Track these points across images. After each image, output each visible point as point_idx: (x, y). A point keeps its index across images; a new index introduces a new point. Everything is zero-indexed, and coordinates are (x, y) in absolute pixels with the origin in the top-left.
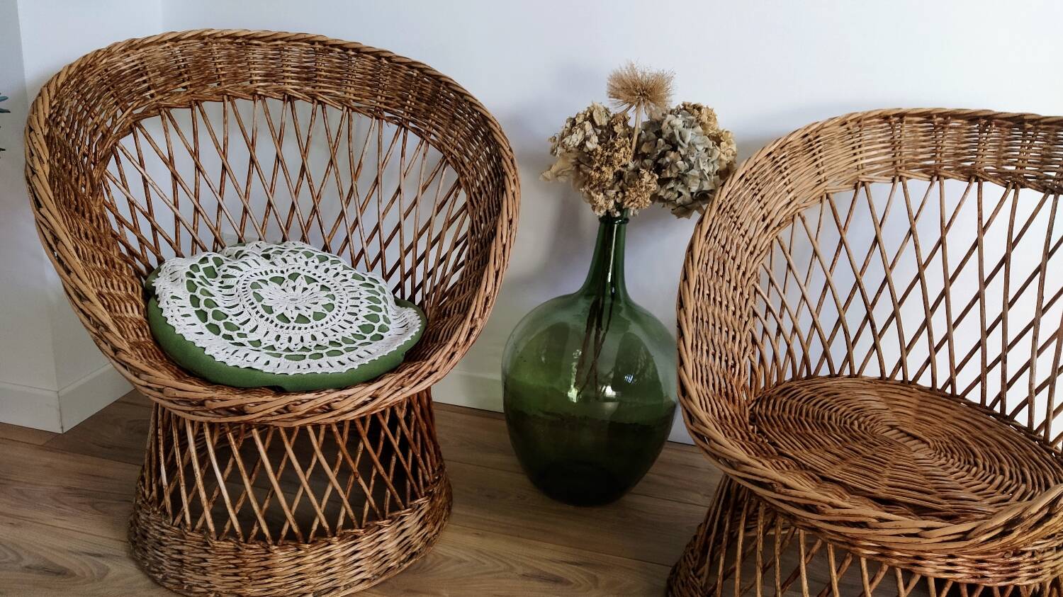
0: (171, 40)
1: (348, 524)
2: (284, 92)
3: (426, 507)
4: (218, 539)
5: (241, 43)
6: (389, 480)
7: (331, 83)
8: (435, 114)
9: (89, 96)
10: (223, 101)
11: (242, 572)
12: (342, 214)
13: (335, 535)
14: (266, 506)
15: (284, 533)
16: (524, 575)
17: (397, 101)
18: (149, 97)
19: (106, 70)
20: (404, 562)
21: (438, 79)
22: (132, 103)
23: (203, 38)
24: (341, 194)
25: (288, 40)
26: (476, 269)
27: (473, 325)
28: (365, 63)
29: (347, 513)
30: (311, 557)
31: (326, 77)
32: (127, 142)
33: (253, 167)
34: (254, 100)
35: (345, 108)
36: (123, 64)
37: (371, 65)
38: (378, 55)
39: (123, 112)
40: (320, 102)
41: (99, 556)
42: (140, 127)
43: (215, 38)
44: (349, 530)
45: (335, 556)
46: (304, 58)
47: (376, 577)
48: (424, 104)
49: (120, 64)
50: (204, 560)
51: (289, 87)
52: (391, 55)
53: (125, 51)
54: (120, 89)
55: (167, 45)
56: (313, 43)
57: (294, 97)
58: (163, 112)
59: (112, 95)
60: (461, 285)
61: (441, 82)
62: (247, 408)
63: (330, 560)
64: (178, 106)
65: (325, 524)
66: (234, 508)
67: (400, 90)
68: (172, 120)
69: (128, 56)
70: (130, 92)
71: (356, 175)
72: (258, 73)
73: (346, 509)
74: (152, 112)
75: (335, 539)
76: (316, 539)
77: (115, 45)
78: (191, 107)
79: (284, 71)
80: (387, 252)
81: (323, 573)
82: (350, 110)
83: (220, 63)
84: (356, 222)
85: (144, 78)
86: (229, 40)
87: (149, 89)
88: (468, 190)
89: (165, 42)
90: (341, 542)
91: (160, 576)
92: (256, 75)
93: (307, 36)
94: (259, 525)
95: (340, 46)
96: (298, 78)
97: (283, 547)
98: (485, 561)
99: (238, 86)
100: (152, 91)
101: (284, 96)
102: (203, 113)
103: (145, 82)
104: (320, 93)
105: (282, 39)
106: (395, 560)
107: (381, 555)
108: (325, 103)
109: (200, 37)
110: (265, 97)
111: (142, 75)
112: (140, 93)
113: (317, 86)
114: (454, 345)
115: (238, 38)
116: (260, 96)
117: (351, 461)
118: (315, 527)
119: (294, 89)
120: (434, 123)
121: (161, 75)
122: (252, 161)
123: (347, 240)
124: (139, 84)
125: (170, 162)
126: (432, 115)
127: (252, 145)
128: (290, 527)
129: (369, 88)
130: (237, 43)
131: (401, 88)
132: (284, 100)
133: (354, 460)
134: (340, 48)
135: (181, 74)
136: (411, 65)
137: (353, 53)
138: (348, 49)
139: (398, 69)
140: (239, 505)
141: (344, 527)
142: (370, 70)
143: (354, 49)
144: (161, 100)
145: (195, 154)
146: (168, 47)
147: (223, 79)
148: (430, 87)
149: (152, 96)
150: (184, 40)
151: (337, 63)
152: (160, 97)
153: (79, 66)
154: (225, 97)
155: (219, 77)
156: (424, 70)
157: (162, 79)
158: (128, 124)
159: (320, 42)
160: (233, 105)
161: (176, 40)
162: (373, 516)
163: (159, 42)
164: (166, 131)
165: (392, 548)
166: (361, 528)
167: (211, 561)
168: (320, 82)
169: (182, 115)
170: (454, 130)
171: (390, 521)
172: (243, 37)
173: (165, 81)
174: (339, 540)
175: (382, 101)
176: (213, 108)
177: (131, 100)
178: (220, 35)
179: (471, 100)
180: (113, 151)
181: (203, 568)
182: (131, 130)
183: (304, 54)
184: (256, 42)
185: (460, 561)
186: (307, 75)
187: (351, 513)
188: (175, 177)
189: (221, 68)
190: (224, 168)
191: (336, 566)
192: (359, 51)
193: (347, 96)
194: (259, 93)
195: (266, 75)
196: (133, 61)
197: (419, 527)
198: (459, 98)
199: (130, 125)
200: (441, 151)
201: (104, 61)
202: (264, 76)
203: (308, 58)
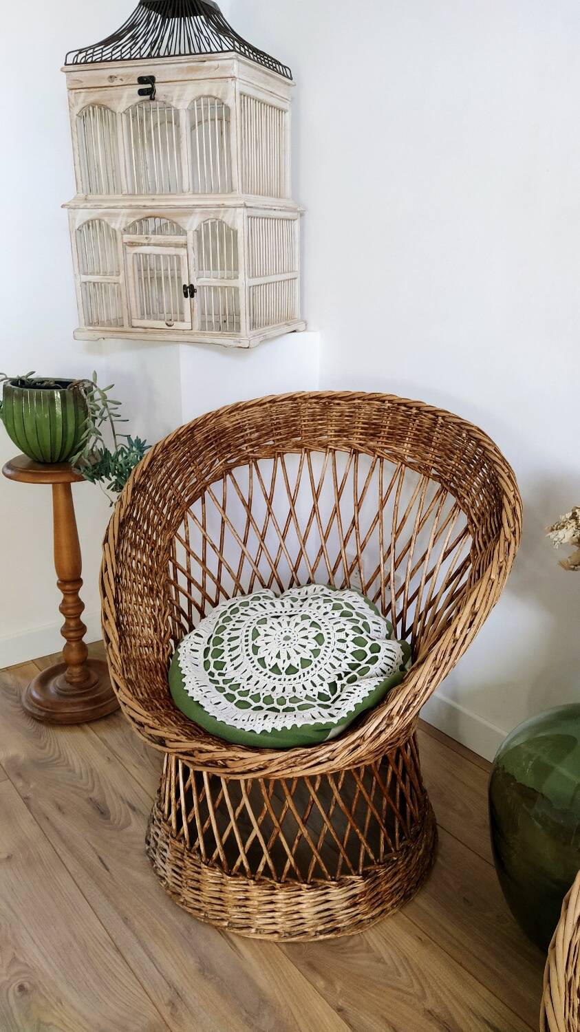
0: (270, 402)
1: (267, 873)
2: (350, 446)
3: (360, 887)
5: (324, 403)
10: (301, 453)
13: (252, 879)
16: (429, 1011)
18: (245, 449)
23: (296, 399)
28: (424, 421)
29: (266, 863)
31: (389, 433)
32: (216, 486)
33: (313, 516)
34: (325, 453)
35: (399, 463)
36: (228, 423)
37: (427, 423)
38: (436, 414)
39: (219, 462)
40: (379, 457)
42: (231, 474)
43: (305, 399)
44: (267, 880)
45: (251, 898)
46: (373, 415)
47: (287, 935)
49: (225, 423)
51: (355, 442)
52: (447, 414)
53: (230, 413)
54: (221, 443)
55: (266, 406)
56: (383, 402)
57: (359, 451)
58: (251, 462)
59: (213, 449)
63: (247, 899)
64: (265, 457)
65: (246, 866)
67: (448, 449)
68: (257, 469)
69: (233, 416)
70: (229, 446)
72: (333, 429)
73: (266, 860)
74: (243, 461)
75: (252, 882)
76: (238, 873)
77: (224, 408)
78: (274, 458)
79: (354, 427)
82: (403, 465)
83: (304, 421)
85: (243, 434)
86: (315, 401)
87: (245, 442)
89: (265, 404)
90: (257, 887)
92: (331, 431)
93: (379, 396)
95: (405, 404)
96: (366, 434)
97: (212, 870)
98: (404, 974)
99: (315, 441)
100: (247, 445)
101: (350, 450)
102: (283, 463)
103: (243, 437)
104: (380, 448)
105: (359, 398)
106: (312, 927)
107: (295, 916)
108: (383, 458)
109: (292, 398)
110: (335, 450)
111: (241, 432)
112: (237, 446)
113: (379, 441)
115: (322, 398)
118: (237, 864)
119: (360, 444)
121: (257, 431)
122: (314, 510)
124: (239, 438)
125: (248, 505)
127: (316, 495)
128: (218, 855)
129: (423, 445)
130: (321, 403)
131: (450, 447)
132: (349, 453)
134: (405, 407)
135: (273, 430)
136: (461, 426)
137: (415, 411)
138: (411, 407)
139: (451, 428)
142: (427, 428)
143: (416, 408)
144: (252, 452)
145: (269, 499)
146: (267, 408)
150: (279, 401)
151: (400, 421)
152: (252, 449)
153: (189, 426)
154: (303, 450)
155: (302, 432)
156: (470, 432)
157: (256, 434)
158: (220, 472)
159: (389, 401)
160: (308, 456)
161: (273, 401)
162: (293, 876)
163: (259, 404)
165: (309, 914)
166: (279, 882)
168: (384, 437)
169: (266, 465)
171: (310, 886)
172: (328, 397)
173: (260, 435)
174: (254, 885)
175: (432, 459)
176: (291, 460)
177: (228, 452)
178: (307, 397)
180: (201, 493)
182: (223, 476)
183: (375, 411)
184: (337, 402)
185: (379, 960)
186: (373, 431)
188: (249, 518)
189: (305, 425)
190: (290, 514)
191: (252, 908)
192: (420, 410)
193: (403, 451)
194: (331, 446)
195: (340, 431)
196: (237, 420)
197: (345, 904)
199: (222, 472)
200: (467, 519)
201: (213, 421)
203: (377, 415)
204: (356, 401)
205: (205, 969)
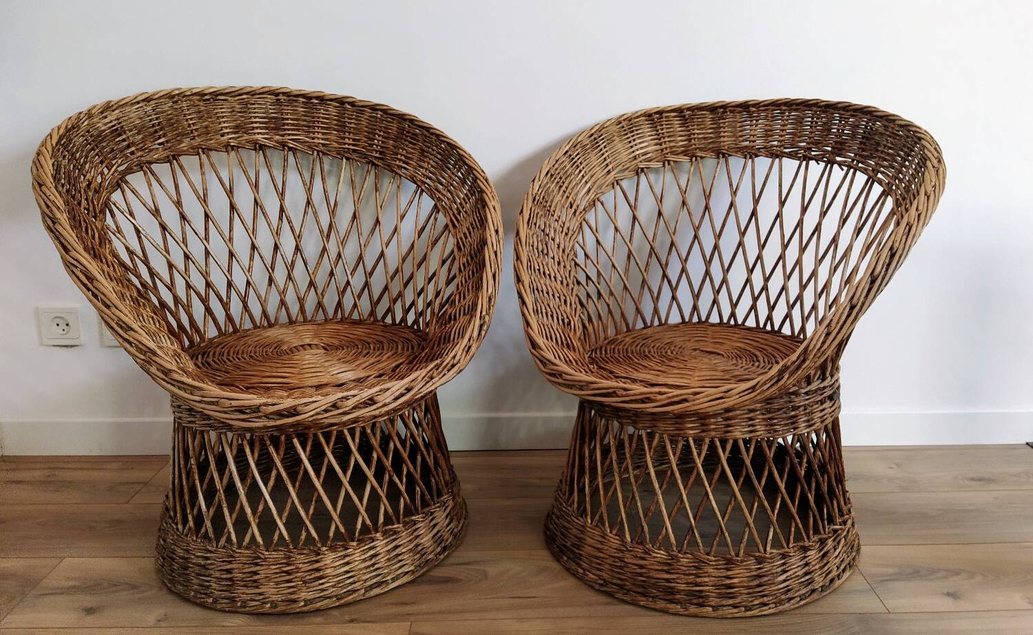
0: (143, 100)
1: (388, 520)
2: (255, 143)
3: (451, 503)
4: (267, 551)
5: (208, 100)
6: (418, 476)
7: (298, 130)
8: (403, 149)
9: (78, 155)
10: (198, 154)
11: (296, 577)
12: (324, 249)
13: (377, 531)
14: (311, 511)
15: (331, 534)
17: (365, 142)
18: (130, 154)
19: (88, 131)
20: (439, 554)
21: (402, 117)
22: (115, 161)
23: (173, 97)
24: (321, 231)
25: (252, 93)
26: (471, 277)
27: (482, 322)
28: (330, 109)
29: (386, 510)
30: (357, 555)
31: (293, 125)
32: (117, 196)
33: (233, 214)
34: (227, 151)
35: (316, 153)
36: (102, 125)
37: (335, 111)
38: (341, 101)
39: (109, 170)
40: (290, 149)
42: (126, 182)
43: (184, 96)
44: (390, 527)
45: (380, 552)
46: (270, 109)
48: (391, 142)
49: (100, 125)
50: (256, 573)
51: (259, 137)
52: (354, 100)
53: (102, 113)
54: (103, 148)
55: (140, 105)
56: (277, 95)
57: (265, 146)
58: (145, 168)
59: (97, 154)
60: (460, 293)
61: (405, 120)
62: (299, 409)
63: (375, 555)
64: (157, 161)
65: (368, 522)
66: (281, 518)
67: (366, 132)
68: (154, 174)
69: (106, 117)
70: (112, 150)
71: (333, 212)
72: (227, 126)
73: (384, 506)
74: (135, 168)
75: (378, 535)
76: (361, 537)
77: (94, 107)
78: (169, 161)
79: (252, 123)
80: (372, 280)
81: (372, 569)
82: (321, 154)
83: (191, 119)
84: (339, 256)
85: (124, 136)
86: (198, 98)
87: (128, 147)
88: (446, 213)
89: (139, 102)
90: (385, 537)
91: (210, 600)
92: (226, 128)
93: (272, 89)
94: (307, 530)
95: (304, 96)
96: (267, 128)
97: (333, 549)
99: (211, 140)
100: (133, 149)
101: (255, 146)
102: (181, 167)
103: (124, 140)
104: (290, 140)
105: (247, 93)
106: (432, 553)
107: (419, 549)
108: (296, 149)
109: (170, 96)
110: (238, 147)
111: (120, 135)
112: (121, 151)
113: (286, 134)
114: (469, 340)
115: (206, 95)
116: (233, 147)
117: (385, 460)
118: (359, 526)
119: (265, 138)
120: (403, 158)
121: (138, 133)
122: (233, 207)
123: (332, 274)
124: (119, 143)
125: (156, 213)
126: (401, 150)
127: (230, 192)
128: (337, 527)
129: (335, 132)
130: (204, 100)
131: (366, 129)
132: (255, 149)
133: (387, 458)
134: (303, 98)
135: (156, 132)
136: (374, 108)
137: (316, 101)
138: (311, 98)
139: (362, 112)
140: (286, 514)
141: (385, 524)
142: (335, 116)
143: (317, 98)
144: (141, 156)
145: (178, 204)
146: (141, 107)
147: (196, 134)
148: (395, 126)
149: (132, 153)
150: (155, 99)
151: (303, 111)
152: (140, 153)
153: (67, 127)
154: (200, 151)
155: (192, 133)
156: (387, 111)
157: (140, 136)
158: (116, 180)
159: (284, 94)
160: (208, 157)
161: (148, 100)
162: (409, 512)
163: (133, 102)
164: (150, 185)
165: (428, 541)
166: (399, 523)
167: (263, 572)
168: (288, 130)
169: (162, 170)
170: (424, 162)
171: (424, 516)
172: (210, 93)
173: (143, 138)
174: (381, 537)
175: (349, 142)
176: (190, 162)
177: (115, 158)
178: (188, 93)
179: (438, 132)
180: (106, 205)
181: (255, 581)
182: (119, 186)
183: (270, 105)
184: (223, 98)
186: (275, 125)
187: (390, 510)
188: (164, 228)
189: (193, 124)
190: (207, 216)
191: (382, 561)
192: (322, 99)
193: (316, 141)
194: (232, 144)
195: (236, 127)
196: (111, 122)
197: (447, 522)
198: (426, 133)
199: (117, 182)
200: (415, 183)
201: (85, 124)
202: (234, 129)
203: (274, 109)
204: (244, 96)
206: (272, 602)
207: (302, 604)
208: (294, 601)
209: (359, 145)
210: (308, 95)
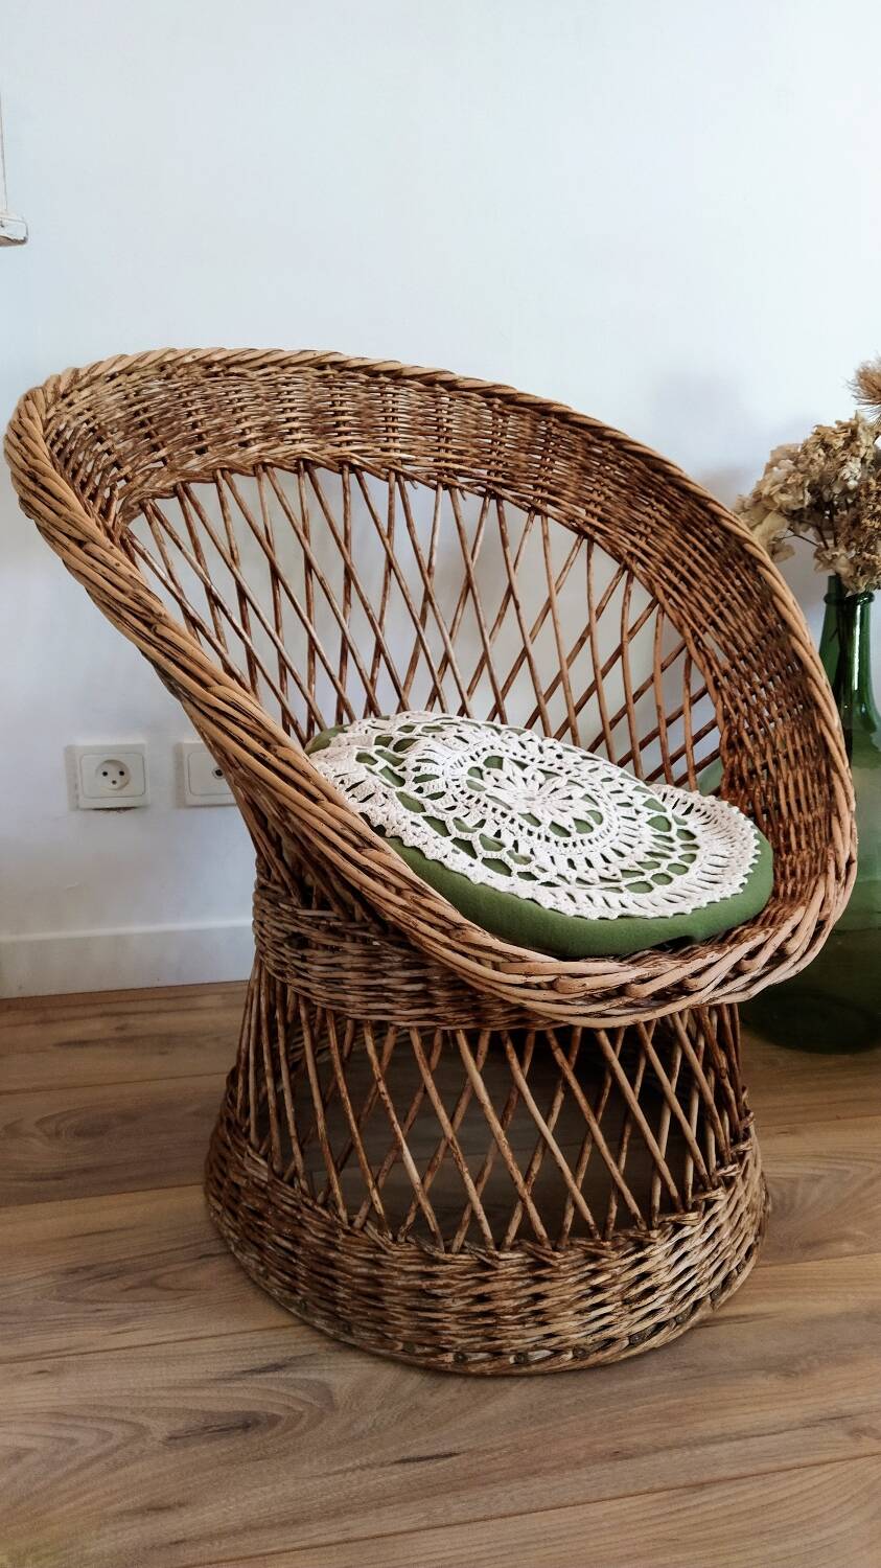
1: (721, 1159)
2: (298, 458)
4: (556, 1249)
5: (217, 374)
7: (361, 434)
10: (216, 481)
11: (610, 1296)
15: (657, 1203)
17: (475, 456)
21: (541, 409)
23: (165, 366)
25: (284, 363)
28: (411, 395)
30: (696, 1236)
31: (353, 424)
34: (256, 475)
35: (393, 476)
37: (419, 398)
38: (429, 380)
40: (352, 469)
41: (276, 1367)
42: (131, 538)
43: (181, 366)
44: (725, 1171)
46: (313, 393)
48: (525, 455)
50: (538, 1297)
51: (303, 447)
52: (451, 377)
53: (69, 391)
55: (118, 381)
56: (321, 367)
57: (314, 463)
58: (147, 508)
61: (548, 414)
64: (163, 494)
67: (477, 436)
68: (162, 521)
74: (135, 508)
75: (716, 1192)
76: (695, 1201)
78: (177, 495)
79: (289, 420)
81: (715, 1256)
82: (401, 479)
83: (196, 411)
86: (202, 369)
87: (118, 464)
91: (450, 1358)
92: (250, 429)
93: (314, 355)
94: (618, 1193)
95: (365, 369)
96: (311, 430)
98: (844, 1167)
101: (297, 465)
102: (195, 505)
103: (108, 451)
104: (351, 452)
105: (275, 363)
108: (361, 469)
110: (273, 467)
111: (100, 440)
113: (344, 441)
115: (213, 364)
116: (265, 466)
118: (690, 1174)
119: (313, 450)
121: (123, 438)
122: (275, 573)
124: (101, 454)
125: (175, 590)
127: (268, 547)
129: (423, 438)
130: (211, 376)
131: (475, 432)
132: (298, 471)
134: (365, 373)
135: (148, 436)
136: (487, 391)
137: (387, 380)
138: (377, 374)
139: (464, 400)
142: (420, 407)
143: (387, 373)
145: (202, 572)
146: (120, 385)
147: (207, 441)
148: (528, 425)
149: (126, 477)
150: (140, 370)
152: (136, 480)
154: (218, 474)
155: (201, 438)
156: (511, 398)
159: (334, 364)
160: (231, 485)
168: (346, 433)
172: (221, 361)
175: (448, 456)
176: (204, 495)
184: (238, 370)
185: (814, 1178)
186: (323, 424)
191: (725, 1236)
192: (397, 376)
193: (392, 454)
194: (262, 461)
195: (265, 428)
200: (574, 528)
202: (263, 431)
205: (787, 1368)
206: (575, 1349)
207: (626, 1342)
208: (611, 1341)
209: (466, 461)
210: (375, 368)
